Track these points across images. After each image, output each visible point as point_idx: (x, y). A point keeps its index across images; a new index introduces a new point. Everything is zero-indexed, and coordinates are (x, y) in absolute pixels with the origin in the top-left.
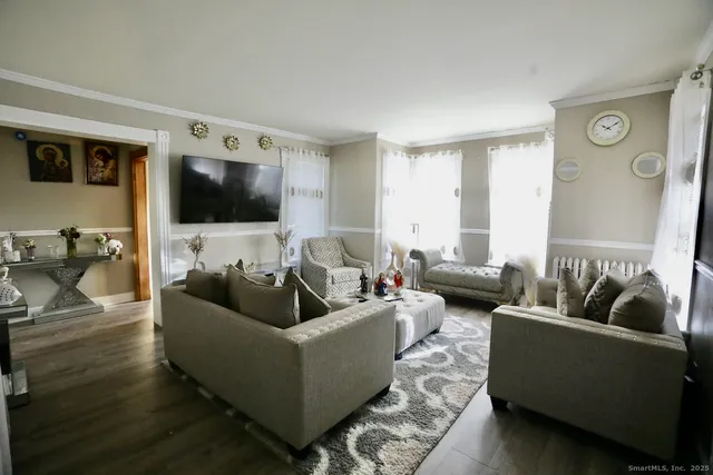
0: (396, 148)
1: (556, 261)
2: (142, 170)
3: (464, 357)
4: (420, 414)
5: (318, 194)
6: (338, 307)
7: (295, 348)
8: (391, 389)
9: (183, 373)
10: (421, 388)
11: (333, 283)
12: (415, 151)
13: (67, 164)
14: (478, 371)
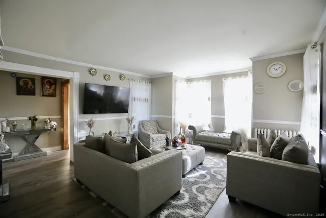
0: (181, 79)
1: (256, 130)
2: (67, 90)
3: (215, 176)
4: (195, 204)
5: (147, 100)
6: (156, 153)
7: (136, 173)
8: (181, 192)
9: (82, 184)
10: (194, 191)
11: (153, 141)
12: (189, 80)
13: (33, 87)
14: (221, 183)
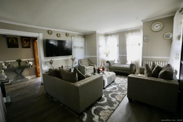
0: (101, 35)
1: (144, 62)
2: (36, 44)
3: (121, 88)
4: (110, 103)
5: (82, 48)
6: (88, 76)
7: (77, 88)
8: (103, 97)
9: (49, 95)
10: (110, 96)
11: (87, 70)
12: (106, 35)
13: (17, 43)
14: (125, 91)
